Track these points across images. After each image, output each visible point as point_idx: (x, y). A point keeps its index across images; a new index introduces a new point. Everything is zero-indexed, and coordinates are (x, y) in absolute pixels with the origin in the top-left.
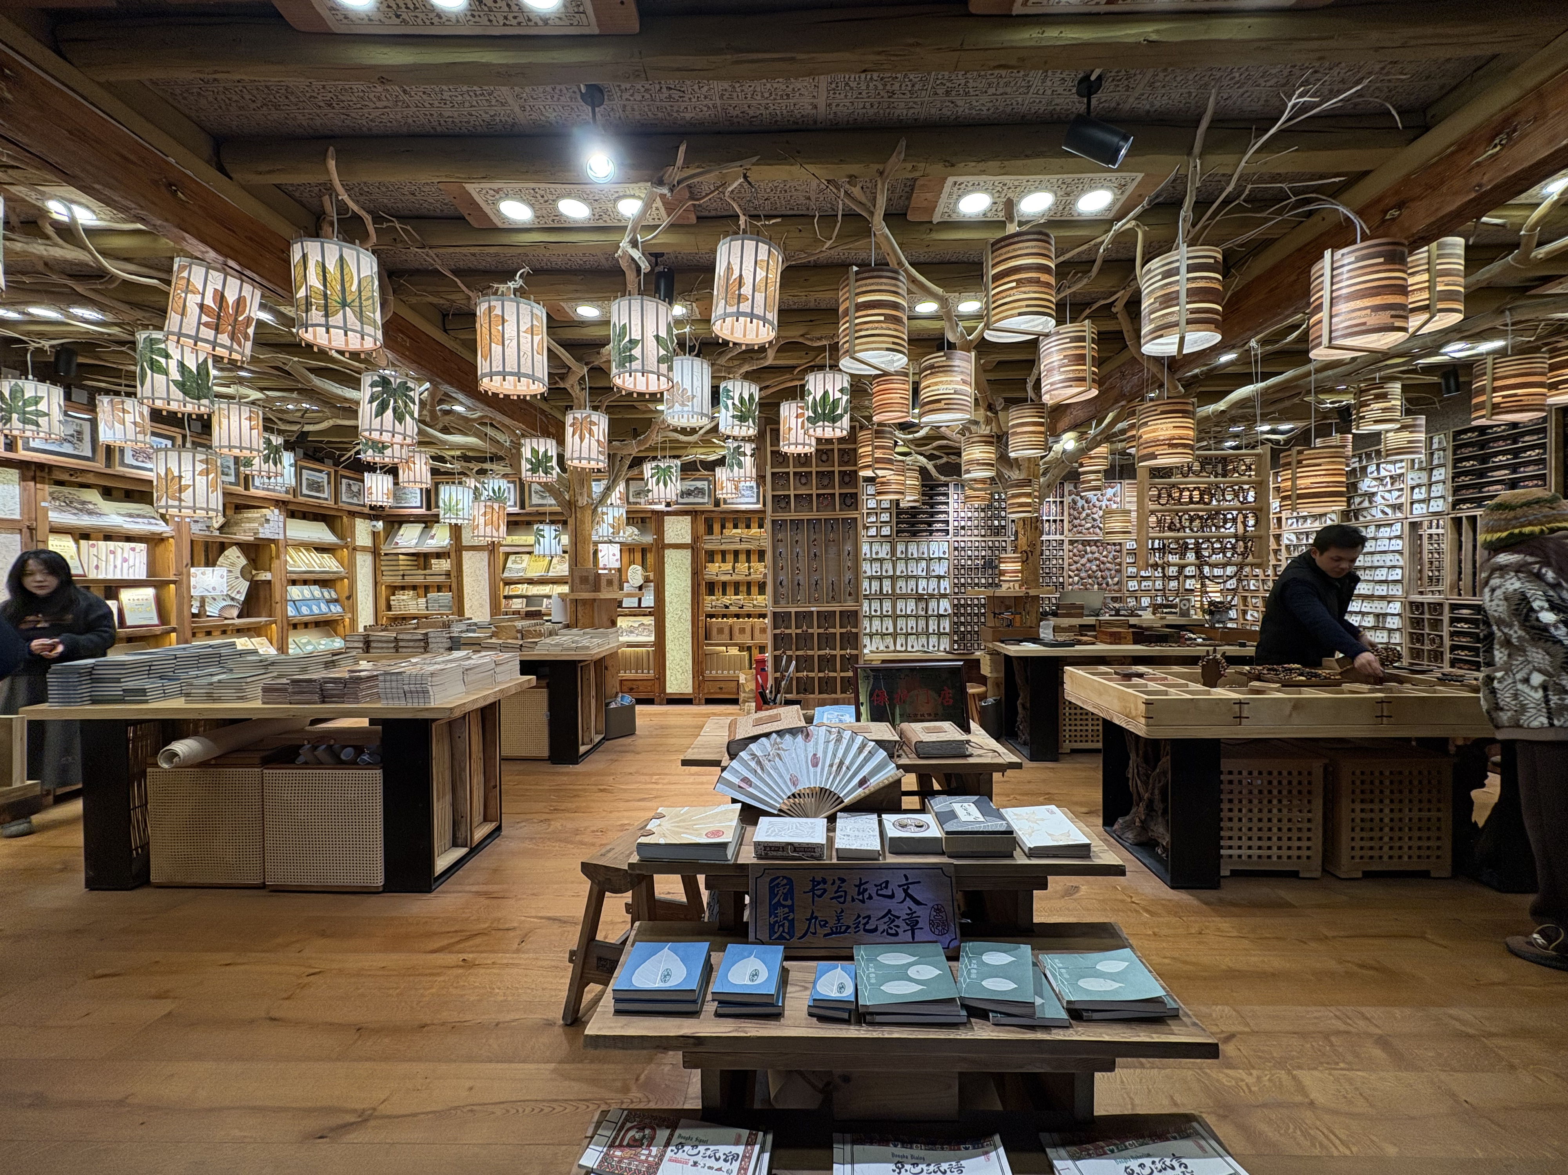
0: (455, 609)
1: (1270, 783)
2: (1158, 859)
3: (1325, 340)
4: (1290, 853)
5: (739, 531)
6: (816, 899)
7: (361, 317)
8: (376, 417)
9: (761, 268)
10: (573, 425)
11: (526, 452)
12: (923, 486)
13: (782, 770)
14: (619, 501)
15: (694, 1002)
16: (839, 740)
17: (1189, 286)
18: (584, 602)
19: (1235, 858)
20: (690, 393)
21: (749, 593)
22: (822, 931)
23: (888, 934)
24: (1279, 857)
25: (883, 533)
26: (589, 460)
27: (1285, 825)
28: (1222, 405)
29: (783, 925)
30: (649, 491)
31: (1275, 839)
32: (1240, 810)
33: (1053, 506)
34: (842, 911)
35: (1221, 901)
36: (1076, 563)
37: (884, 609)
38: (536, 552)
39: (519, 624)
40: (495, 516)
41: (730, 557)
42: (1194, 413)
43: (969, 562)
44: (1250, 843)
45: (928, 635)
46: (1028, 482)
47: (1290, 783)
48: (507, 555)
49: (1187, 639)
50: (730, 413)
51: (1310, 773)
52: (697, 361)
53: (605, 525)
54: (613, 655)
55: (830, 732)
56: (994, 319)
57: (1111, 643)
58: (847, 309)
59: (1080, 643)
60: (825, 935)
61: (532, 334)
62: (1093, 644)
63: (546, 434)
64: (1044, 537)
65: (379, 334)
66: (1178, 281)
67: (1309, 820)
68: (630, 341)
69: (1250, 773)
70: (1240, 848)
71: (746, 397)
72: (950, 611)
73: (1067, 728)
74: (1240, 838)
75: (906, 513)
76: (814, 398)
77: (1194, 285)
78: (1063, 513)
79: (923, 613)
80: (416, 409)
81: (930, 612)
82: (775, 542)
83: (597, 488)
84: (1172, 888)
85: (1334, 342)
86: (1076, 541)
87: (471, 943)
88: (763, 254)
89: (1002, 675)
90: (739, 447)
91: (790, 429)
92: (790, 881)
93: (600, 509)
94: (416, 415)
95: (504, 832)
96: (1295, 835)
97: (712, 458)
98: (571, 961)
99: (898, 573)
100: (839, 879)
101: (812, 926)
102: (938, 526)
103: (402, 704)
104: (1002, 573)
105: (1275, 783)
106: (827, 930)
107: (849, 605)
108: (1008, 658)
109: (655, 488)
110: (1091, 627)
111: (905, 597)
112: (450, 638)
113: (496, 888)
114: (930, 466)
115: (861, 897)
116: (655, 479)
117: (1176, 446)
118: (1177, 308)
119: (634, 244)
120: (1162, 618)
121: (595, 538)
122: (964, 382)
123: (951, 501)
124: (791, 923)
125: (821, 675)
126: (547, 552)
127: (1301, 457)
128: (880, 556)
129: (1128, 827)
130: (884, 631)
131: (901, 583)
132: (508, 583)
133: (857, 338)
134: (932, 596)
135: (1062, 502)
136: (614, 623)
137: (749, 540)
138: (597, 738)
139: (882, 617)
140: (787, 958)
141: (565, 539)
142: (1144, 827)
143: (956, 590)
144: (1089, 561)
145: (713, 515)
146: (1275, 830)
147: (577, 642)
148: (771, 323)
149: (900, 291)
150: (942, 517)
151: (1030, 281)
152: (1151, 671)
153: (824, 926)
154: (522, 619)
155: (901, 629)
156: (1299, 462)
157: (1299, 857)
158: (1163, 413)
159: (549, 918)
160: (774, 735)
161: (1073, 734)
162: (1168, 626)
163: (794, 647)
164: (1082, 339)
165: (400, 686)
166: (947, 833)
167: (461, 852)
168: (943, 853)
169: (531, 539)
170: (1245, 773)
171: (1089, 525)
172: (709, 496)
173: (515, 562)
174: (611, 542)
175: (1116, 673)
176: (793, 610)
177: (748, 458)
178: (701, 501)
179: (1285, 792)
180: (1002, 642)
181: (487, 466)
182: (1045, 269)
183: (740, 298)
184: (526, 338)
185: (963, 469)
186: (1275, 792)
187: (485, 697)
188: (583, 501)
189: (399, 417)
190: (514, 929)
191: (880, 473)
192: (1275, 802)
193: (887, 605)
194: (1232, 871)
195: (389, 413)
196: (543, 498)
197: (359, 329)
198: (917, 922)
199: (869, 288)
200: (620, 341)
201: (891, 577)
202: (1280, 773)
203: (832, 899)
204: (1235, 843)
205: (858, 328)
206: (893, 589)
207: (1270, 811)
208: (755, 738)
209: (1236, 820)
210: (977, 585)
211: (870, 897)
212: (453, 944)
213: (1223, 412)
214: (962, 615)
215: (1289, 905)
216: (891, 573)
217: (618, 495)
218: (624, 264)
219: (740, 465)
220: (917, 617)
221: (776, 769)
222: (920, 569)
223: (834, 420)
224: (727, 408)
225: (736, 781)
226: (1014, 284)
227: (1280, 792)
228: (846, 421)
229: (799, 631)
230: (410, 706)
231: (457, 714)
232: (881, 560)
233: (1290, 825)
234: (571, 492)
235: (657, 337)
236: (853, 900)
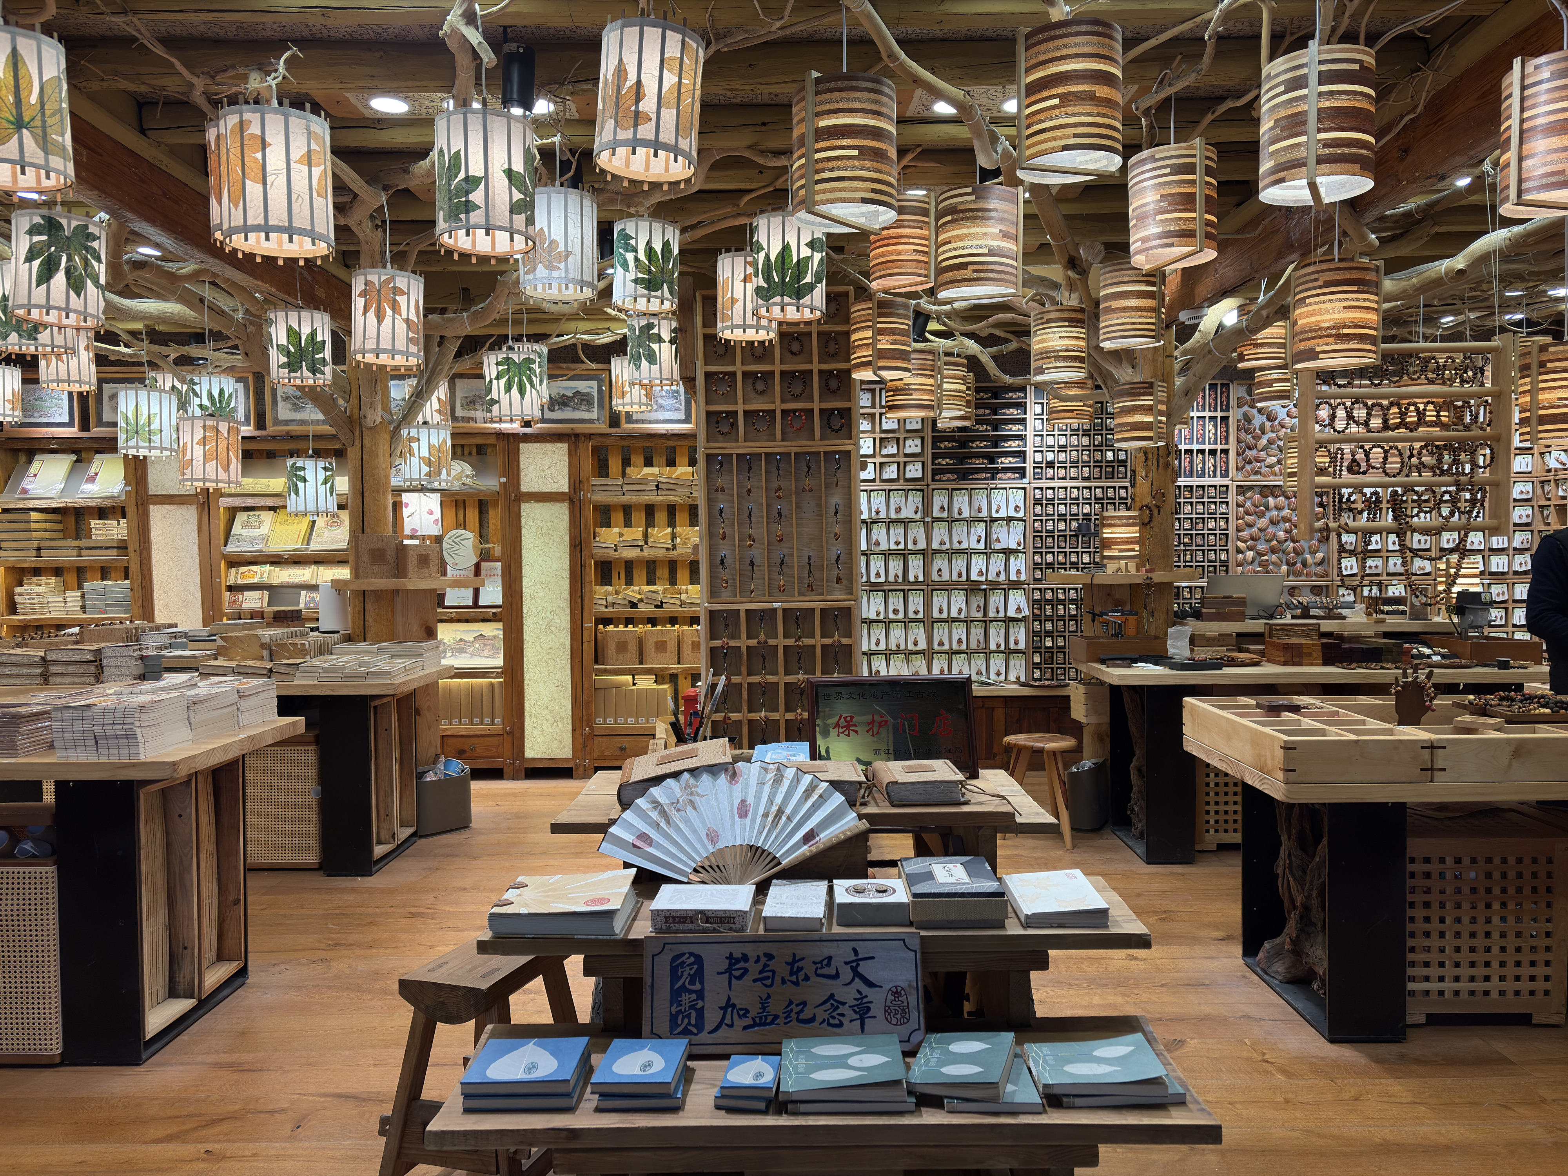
0: (137, 610)
1: (1489, 876)
2: (1312, 996)
3: (1513, 192)
4: (1518, 985)
5: (655, 470)
6: (734, 981)
7: (44, 143)
8: (38, 285)
9: (671, 71)
10: (363, 294)
11: (279, 335)
12: (978, 390)
13: (697, 823)
14: (437, 418)
15: (568, 1095)
16: (778, 780)
17: (1322, 105)
18: (378, 595)
19: (1434, 996)
20: (561, 248)
21: (673, 581)
22: (739, 1023)
23: (829, 1024)
24: (1502, 993)
25: (909, 475)
26: (393, 353)
27: (1511, 942)
28: (1459, 262)
29: (689, 1016)
30: (493, 402)
31: (1495, 964)
32: (1442, 920)
33: (1210, 427)
34: (769, 997)
35: (1403, 1059)
36: (1250, 526)
37: (911, 609)
38: (291, 507)
39: (267, 634)
40: (222, 445)
41: (639, 517)
42: (1378, 285)
43: (1062, 526)
44: (1457, 972)
45: (988, 654)
46: (1147, 388)
47: (1520, 875)
48: (233, 512)
49: (1413, 657)
50: (631, 275)
51: (1550, 861)
52: (574, 196)
53: (415, 461)
54: (430, 688)
55: (766, 770)
56: (1029, 152)
57: (1285, 664)
58: (802, 137)
59: (1232, 663)
60: (745, 1028)
61: (310, 166)
62: (1256, 664)
63: (313, 303)
64: (1182, 482)
65: (71, 166)
66: (1305, 97)
67: (1548, 934)
68: (467, 179)
69: (1458, 861)
70: (1441, 979)
71: (658, 247)
72: (1026, 612)
73: (1212, 808)
74: (1442, 964)
75: (950, 439)
76: (767, 256)
77: (1329, 104)
78: (1226, 440)
79: (979, 615)
80: (101, 270)
81: (992, 614)
82: (713, 491)
83: (399, 391)
84: (1332, 1041)
85: (1526, 197)
86: (1251, 488)
87: (215, 1130)
88: (673, 49)
89: (1106, 719)
90: (650, 326)
91: (733, 300)
92: (699, 959)
93: (405, 432)
94: (102, 280)
95: (253, 977)
96: (1525, 957)
97: (605, 339)
98: (382, 1132)
99: (935, 545)
100: (765, 955)
101: (728, 1016)
102: (1007, 461)
103: (92, 757)
104: (1107, 544)
105: (1496, 875)
106: (748, 1021)
107: (837, 599)
108: (1116, 691)
109: (504, 399)
110: (1256, 637)
111: (947, 587)
112: (142, 658)
113: (246, 1057)
114: (985, 357)
115: (794, 978)
116: (503, 381)
117: (1348, 338)
118: (1304, 138)
119: (470, 18)
120: (1378, 621)
121: (395, 482)
122: (1005, 235)
123: (1029, 417)
124: (700, 1012)
125: (790, 716)
126: (311, 507)
127: (1545, 357)
128: (903, 515)
129: (1277, 953)
130: (911, 647)
131: (940, 563)
132: (236, 562)
133: (818, 182)
134: (994, 585)
135: (1225, 419)
136: (431, 634)
137: (673, 487)
138: (404, 833)
139: (907, 622)
140: (692, 1057)
141: (343, 484)
142: (1297, 952)
143: (1038, 575)
144: (1274, 522)
145: (608, 442)
146: (1495, 950)
147: (367, 664)
148: (687, 155)
149: (884, 110)
150: (1013, 446)
151: (1081, 97)
152: (1318, 703)
153: (745, 1015)
154: (268, 625)
155: (941, 644)
156: (1542, 364)
157: (1532, 993)
158: (1327, 284)
159: (339, 1096)
160: (686, 775)
161: (1222, 817)
162: (1386, 635)
163: (744, 670)
164: (1189, 169)
165: (87, 727)
166: (915, 896)
167: (182, 1006)
168: (911, 924)
169: (277, 484)
170: (1449, 861)
171: (1273, 460)
172: (601, 405)
173: (246, 525)
174: (422, 489)
175: (1258, 706)
176: (743, 607)
177: (665, 346)
178: (586, 415)
179: (1511, 890)
180: (1103, 662)
181: (194, 350)
182: (1105, 78)
183: (638, 118)
184: (300, 172)
185: (1033, 365)
186: (1496, 891)
187: (225, 748)
188: (374, 416)
189: (76, 284)
190: (282, 1111)
191: (887, 375)
192: (1496, 906)
193: (916, 602)
194: (1428, 1016)
195: (59, 279)
196: (297, 408)
197: (42, 162)
198: (869, 1009)
199: (836, 106)
200: (450, 179)
201: (922, 552)
202: (1504, 861)
203: (755, 981)
204: (1433, 971)
205: (819, 166)
206: (926, 571)
207: (1488, 921)
208: (657, 780)
209: (1435, 935)
210: (1074, 565)
211: (807, 978)
212: (187, 1131)
213: (1461, 272)
214: (1049, 618)
215: (1503, 1061)
216: (922, 545)
217: (436, 406)
218: (452, 45)
219: (652, 358)
220: (968, 622)
221: (687, 821)
222: (973, 539)
223: (800, 292)
224: (625, 266)
225: (630, 838)
226: (1056, 101)
227: (1504, 891)
228: (819, 295)
229: (753, 643)
230: (104, 759)
231: (183, 772)
232: (905, 523)
233: (1519, 942)
234: (354, 401)
235: (509, 173)
236: (784, 982)
